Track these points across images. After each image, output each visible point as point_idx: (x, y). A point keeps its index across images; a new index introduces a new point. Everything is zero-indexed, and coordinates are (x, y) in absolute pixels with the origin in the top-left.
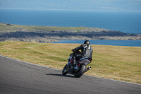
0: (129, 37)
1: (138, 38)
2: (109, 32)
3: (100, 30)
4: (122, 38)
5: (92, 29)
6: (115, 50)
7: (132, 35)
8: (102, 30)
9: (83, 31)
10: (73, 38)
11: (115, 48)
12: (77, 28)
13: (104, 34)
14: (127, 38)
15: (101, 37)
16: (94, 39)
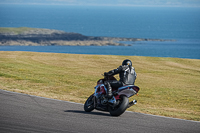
0: (92, 42)
1: (104, 42)
2: (63, 34)
3: (50, 32)
4: (82, 43)
6: (72, 60)
7: (96, 39)
8: (54, 31)
9: (26, 33)
10: (13, 43)
11: (71, 58)
12: (18, 29)
13: (56, 37)
14: (89, 43)
15: (53, 42)
16: (42, 44)
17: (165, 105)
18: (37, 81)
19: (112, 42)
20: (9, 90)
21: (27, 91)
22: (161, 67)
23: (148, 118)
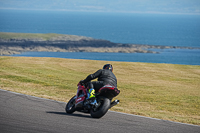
0: (120, 49)
1: (132, 50)
2: (91, 41)
3: (78, 38)
4: (110, 50)
5: (68, 37)
7: (124, 46)
8: (82, 37)
9: (54, 39)
10: (41, 49)
12: (47, 36)
13: (85, 43)
14: (117, 50)
15: (81, 49)
16: (70, 51)
17: (193, 113)
18: (65, 88)
19: (140, 49)
20: (37, 96)
21: (55, 98)
22: (190, 75)
23: (176, 125)
